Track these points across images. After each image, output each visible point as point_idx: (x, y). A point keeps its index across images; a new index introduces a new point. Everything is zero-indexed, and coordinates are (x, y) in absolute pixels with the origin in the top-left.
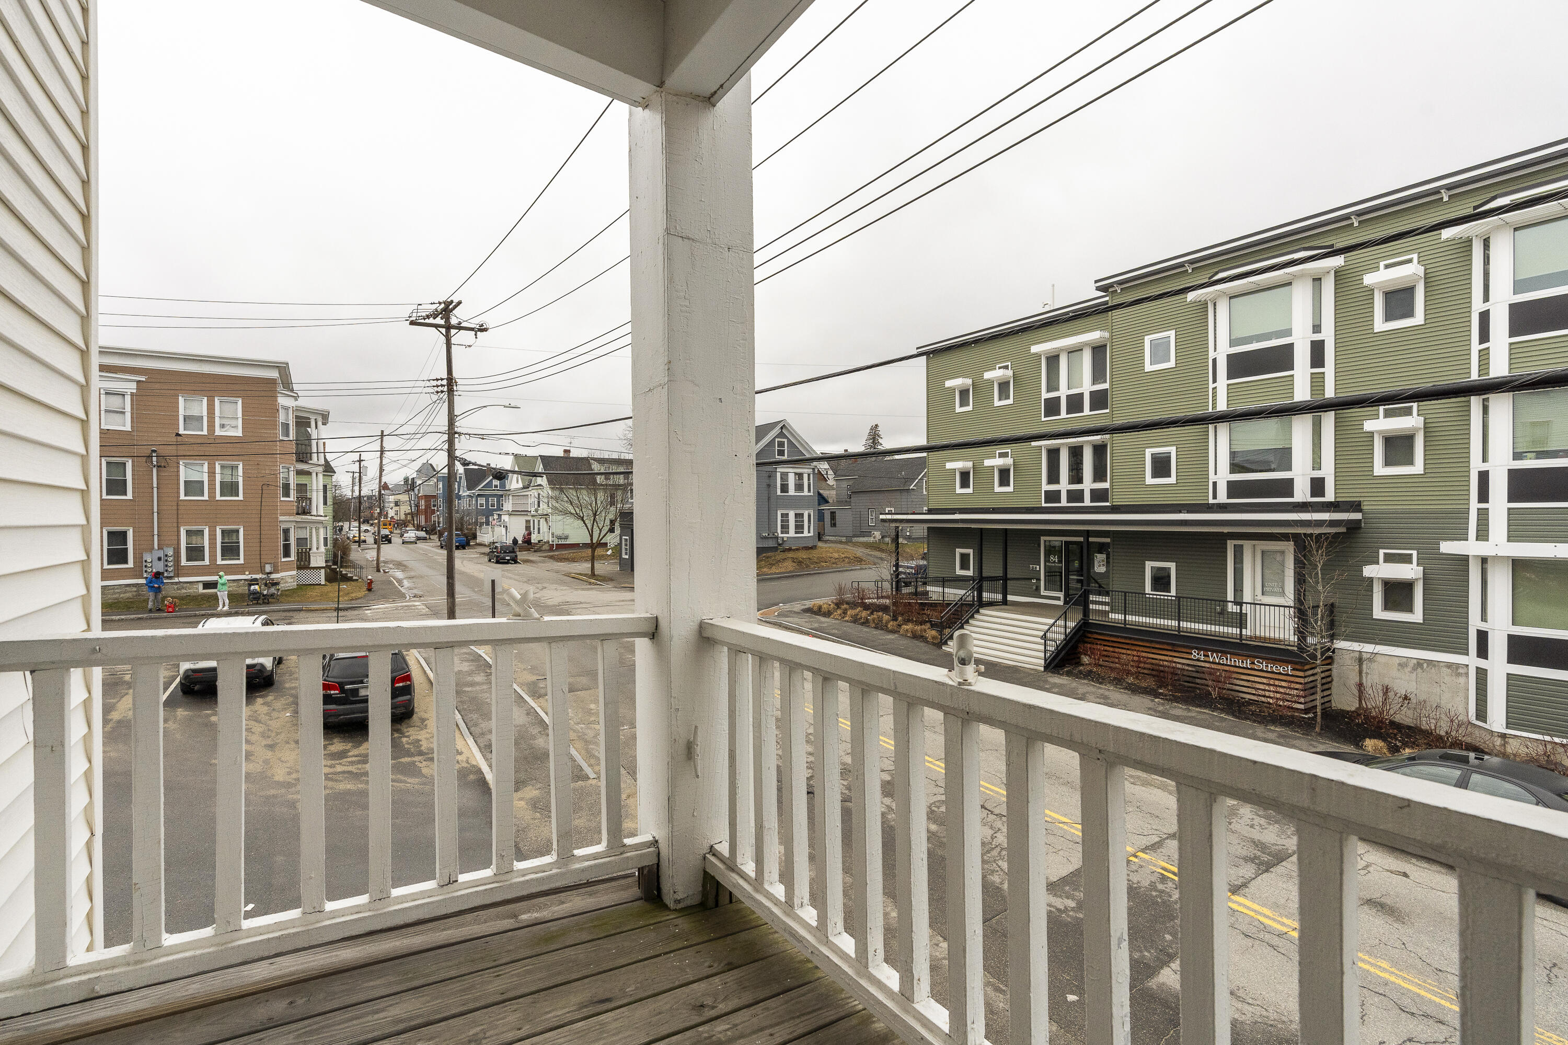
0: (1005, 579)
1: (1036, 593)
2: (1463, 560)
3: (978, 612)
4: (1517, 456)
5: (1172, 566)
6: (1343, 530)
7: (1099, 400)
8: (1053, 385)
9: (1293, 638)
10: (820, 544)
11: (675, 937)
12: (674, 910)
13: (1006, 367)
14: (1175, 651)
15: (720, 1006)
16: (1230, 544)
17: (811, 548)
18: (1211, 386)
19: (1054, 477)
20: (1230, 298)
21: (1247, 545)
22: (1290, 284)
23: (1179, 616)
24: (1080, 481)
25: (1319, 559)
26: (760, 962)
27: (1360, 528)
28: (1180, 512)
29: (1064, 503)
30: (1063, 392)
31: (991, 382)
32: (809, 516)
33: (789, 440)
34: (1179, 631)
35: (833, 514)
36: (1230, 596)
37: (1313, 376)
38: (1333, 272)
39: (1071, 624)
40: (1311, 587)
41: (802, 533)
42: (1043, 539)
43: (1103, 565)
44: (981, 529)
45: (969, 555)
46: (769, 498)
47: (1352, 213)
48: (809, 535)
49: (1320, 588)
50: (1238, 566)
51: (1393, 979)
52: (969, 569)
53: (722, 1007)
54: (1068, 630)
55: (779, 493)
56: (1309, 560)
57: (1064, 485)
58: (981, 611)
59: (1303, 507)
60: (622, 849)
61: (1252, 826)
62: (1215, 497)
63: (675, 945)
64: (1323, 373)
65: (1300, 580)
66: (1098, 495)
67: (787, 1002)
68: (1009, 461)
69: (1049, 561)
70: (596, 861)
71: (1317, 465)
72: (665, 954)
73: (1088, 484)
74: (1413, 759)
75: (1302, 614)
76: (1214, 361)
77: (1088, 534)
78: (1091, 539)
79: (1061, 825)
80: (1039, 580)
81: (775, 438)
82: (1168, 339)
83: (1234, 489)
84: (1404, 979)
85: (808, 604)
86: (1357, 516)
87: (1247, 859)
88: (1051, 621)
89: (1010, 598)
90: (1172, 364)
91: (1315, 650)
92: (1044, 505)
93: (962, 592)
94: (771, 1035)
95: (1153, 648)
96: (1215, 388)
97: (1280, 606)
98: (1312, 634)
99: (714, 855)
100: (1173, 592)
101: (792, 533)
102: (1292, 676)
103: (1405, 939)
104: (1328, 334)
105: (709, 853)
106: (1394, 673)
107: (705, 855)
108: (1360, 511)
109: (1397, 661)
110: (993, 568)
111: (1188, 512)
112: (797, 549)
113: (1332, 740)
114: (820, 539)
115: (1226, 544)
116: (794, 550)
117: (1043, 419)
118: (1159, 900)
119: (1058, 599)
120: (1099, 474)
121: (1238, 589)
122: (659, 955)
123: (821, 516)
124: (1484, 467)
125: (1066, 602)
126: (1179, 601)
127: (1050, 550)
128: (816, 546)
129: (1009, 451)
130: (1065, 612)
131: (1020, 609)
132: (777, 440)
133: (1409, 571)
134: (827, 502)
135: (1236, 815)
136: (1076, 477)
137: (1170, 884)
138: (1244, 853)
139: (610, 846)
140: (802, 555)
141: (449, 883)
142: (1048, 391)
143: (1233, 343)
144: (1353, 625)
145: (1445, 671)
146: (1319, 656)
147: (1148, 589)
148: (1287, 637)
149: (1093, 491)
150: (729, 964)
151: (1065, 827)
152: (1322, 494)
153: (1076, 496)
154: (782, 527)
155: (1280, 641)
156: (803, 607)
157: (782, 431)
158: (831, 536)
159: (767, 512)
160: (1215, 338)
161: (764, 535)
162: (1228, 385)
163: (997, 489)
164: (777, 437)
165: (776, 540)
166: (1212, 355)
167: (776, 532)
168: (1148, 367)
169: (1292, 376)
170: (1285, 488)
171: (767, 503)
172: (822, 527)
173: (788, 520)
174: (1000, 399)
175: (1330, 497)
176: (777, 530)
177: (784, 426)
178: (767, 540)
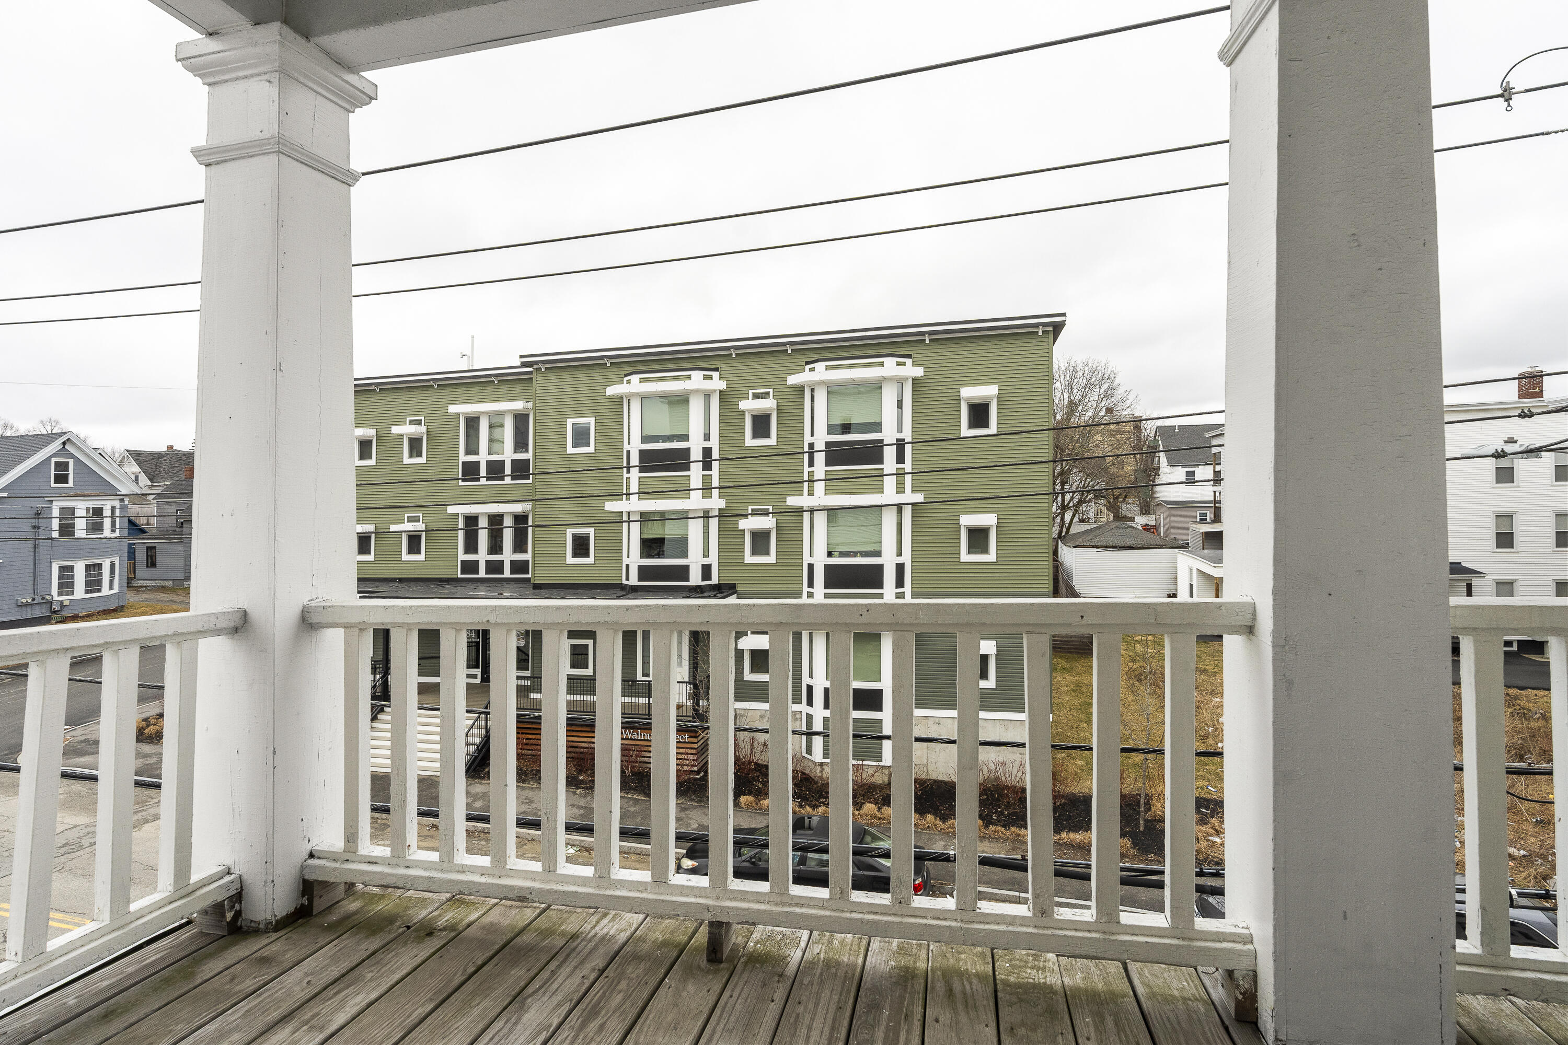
4: (830, 554)
5: (590, 643)
7: (521, 469)
8: (472, 449)
9: (689, 702)
13: (418, 423)
17: (115, 609)
18: (626, 476)
19: (471, 546)
20: (642, 398)
22: (688, 396)
24: (499, 551)
29: (482, 574)
30: (483, 457)
31: (400, 436)
32: (112, 566)
33: (77, 461)
35: (151, 550)
36: (639, 670)
37: (705, 477)
38: (718, 393)
41: (99, 590)
43: (523, 638)
46: (35, 546)
47: (730, 347)
48: (112, 592)
50: (645, 641)
55: (55, 535)
57: (482, 556)
59: (697, 591)
62: (627, 579)
64: (711, 475)
66: (519, 567)
68: (420, 526)
71: (706, 555)
73: (508, 555)
76: (628, 453)
81: (51, 456)
82: (588, 425)
83: (644, 572)
90: (591, 450)
91: (707, 711)
92: (460, 576)
96: (628, 479)
97: (679, 683)
98: (704, 698)
100: (591, 668)
101: (79, 591)
102: (689, 743)
104: (714, 444)
106: (758, 723)
108: (735, 592)
109: (759, 713)
112: (88, 616)
116: (82, 618)
117: (461, 483)
119: (474, 676)
120: (520, 545)
121: (646, 663)
123: (131, 558)
124: (811, 561)
128: (123, 606)
129: (421, 515)
132: (53, 460)
136: (496, 546)
142: (467, 454)
143: (645, 439)
148: (685, 702)
149: (513, 563)
152: (710, 579)
153: (495, 567)
154: (61, 586)
157: (64, 447)
158: (146, 580)
159: (32, 566)
160: (629, 429)
161: (24, 601)
162: (640, 478)
163: (406, 557)
164: (53, 456)
165: (48, 606)
166: (626, 447)
167: (50, 594)
168: (570, 450)
169: (689, 476)
170: (683, 573)
171: (32, 554)
172: (132, 569)
173: (73, 577)
174: (411, 456)
175: (715, 580)
176: (50, 591)
177: (69, 439)
178: (29, 608)
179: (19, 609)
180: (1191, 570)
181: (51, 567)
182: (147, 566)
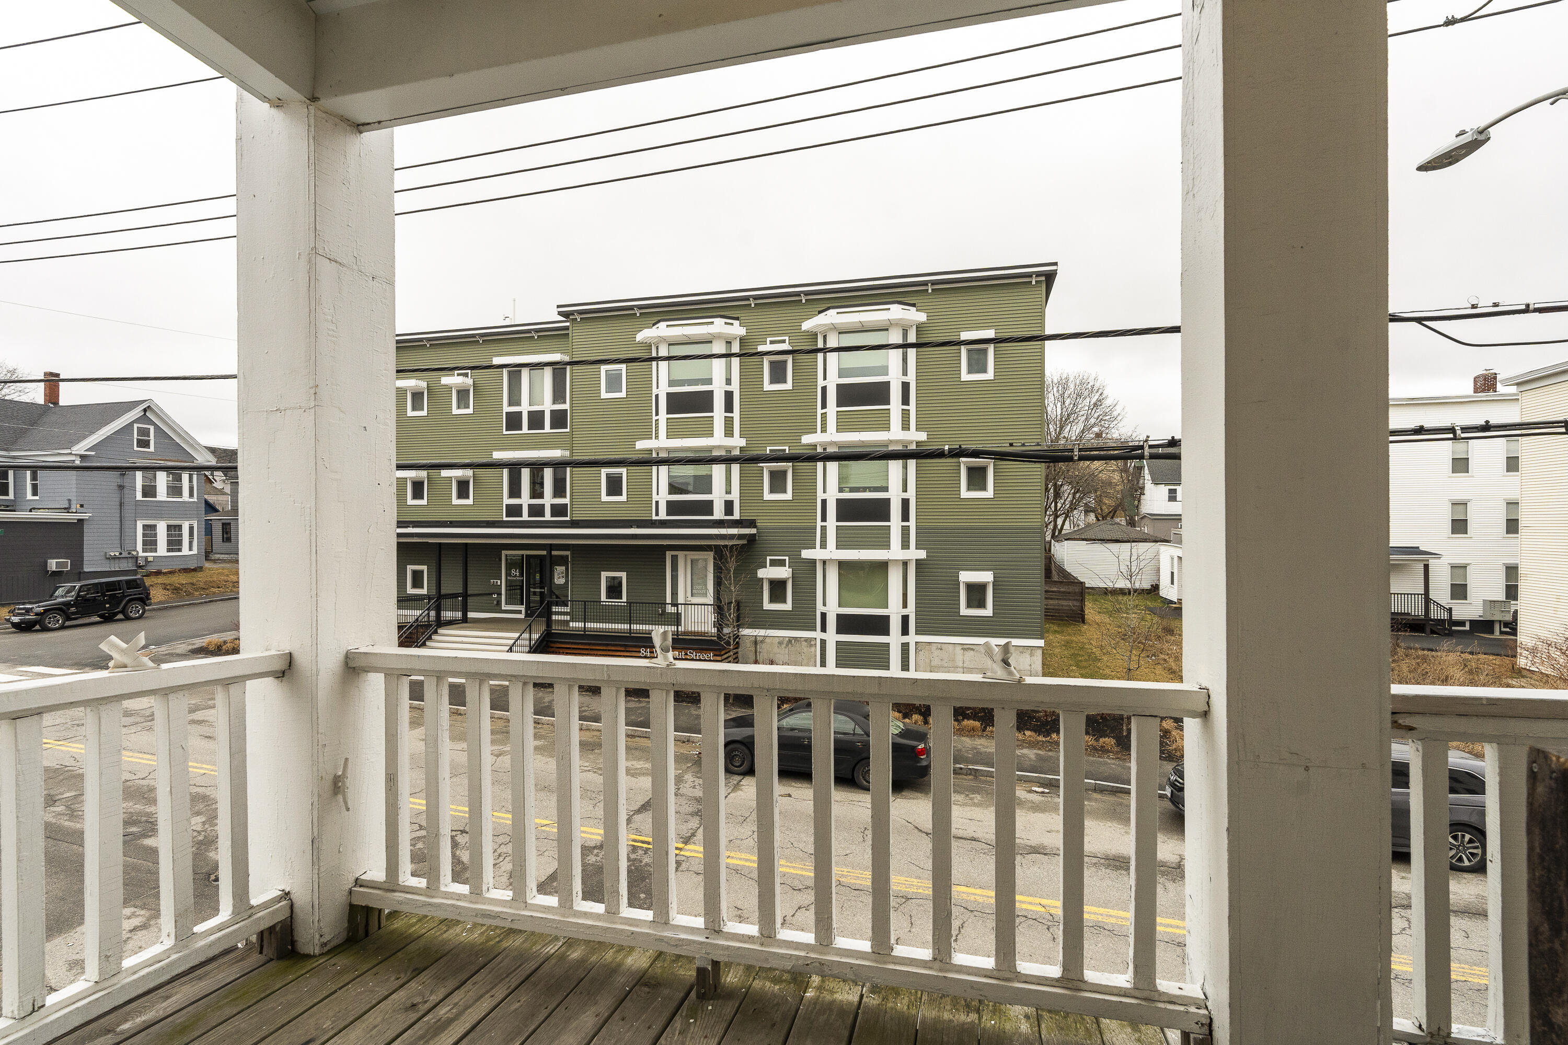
0: (465, 595)
1: (497, 608)
2: (813, 562)
3: (436, 632)
4: (841, 490)
5: (623, 575)
6: (744, 542)
7: (559, 419)
8: (515, 399)
9: (714, 630)
10: (207, 565)
11: (340, 973)
12: (320, 955)
13: (465, 375)
14: (627, 651)
15: (431, 998)
16: (669, 554)
17: (195, 570)
18: (654, 418)
19: (515, 491)
20: (669, 345)
21: (681, 554)
22: (711, 342)
23: (630, 620)
24: (541, 496)
25: (732, 565)
26: (445, 958)
27: (755, 540)
28: (631, 527)
29: (525, 517)
30: (525, 408)
31: (449, 388)
32: (191, 528)
33: (157, 428)
34: (630, 633)
35: (226, 526)
36: (669, 600)
37: (727, 419)
38: (738, 339)
39: (535, 636)
40: (727, 587)
41: (180, 550)
42: (504, 553)
43: (563, 577)
44: (440, 544)
45: (422, 572)
46: (121, 504)
47: (750, 296)
48: (191, 553)
49: (733, 588)
50: (674, 573)
51: (788, 870)
52: (422, 587)
53: (434, 998)
54: (533, 642)
55: (139, 496)
56: (725, 566)
57: (525, 500)
58: (440, 631)
59: (720, 524)
60: (250, 912)
61: (694, 787)
62: (657, 514)
63: (347, 978)
64: (733, 417)
65: (718, 583)
66: (558, 510)
67: (490, 972)
68: (468, 473)
69: (510, 576)
70: (223, 932)
71: (728, 492)
72: (340, 989)
73: (548, 500)
74: (791, 710)
75: (719, 608)
76: (657, 396)
77: (551, 547)
78: (554, 553)
79: (543, 828)
80: (500, 594)
81: (133, 422)
82: (619, 372)
83: (672, 507)
84: (794, 867)
85: (199, 643)
86: (754, 531)
87: (693, 814)
88: (516, 635)
89: (471, 615)
90: (623, 394)
91: (729, 637)
92: (505, 519)
93: (418, 613)
94: (492, 996)
95: (609, 650)
96: (657, 420)
97: (704, 605)
98: (727, 625)
99: (361, 886)
100: (624, 599)
101: (162, 549)
103: (792, 840)
104: (735, 387)
105: (355, 886)
106: (776, 650)
107: (350, 889)
108: (755, 527)
109: (777, 640)
110: (452, 585)
111: (638, 527)
112: (170, 573)
113: (740, 707)
114: (207, 558)
115: (665, 555)
116: (165, 574)
117: (505, 432)
118: (633, 868)
119: (520, 612)
120: (559, 490)
121: (675, 594)
122: (336, 991)
123: (208, 529)
124: (824, 496)
125: (527, 615)
126: (630, 607)
127: (511, 565)
128: (201, 568)
130: (530, 625)
131: (484, 625)
132: (136, 426)
133: (783, 573)
134: (216, 511)
135: (682, 781)
136: (537, 492)
137: (640, 852)
138: (691, 810)
139: (236, 912)
140: (182, 579)
141: (33, 1011)
142: (510, 404)
143: (672, 383)
144: (753, 616)
145: (804, 643)
146: (732, 643)
147: (603, 597)
148: (710, 629)
149: (553, 506)
150: (414, 970)
151: (548, 829)
152: (732, 514)
153: (537, 511)
154: (145, 543)
155: (705, 633)
156: (190, 647)
157: (145, 414)
158: (222, 554)
159: (118, 523)
160: (658, 377)
161: (112, 554)
162: (667, 419)
163: (455, 501)
164: (136, 421)
165: (134, 560)
166: (655, 391)
167: (135, 550)
168: (604, 395)
169: (712, 417)
170: (707, 507)
171: (118, 511)
172: (210, 543)
173: (155, 535)
174: (459, 408)
175: (736, 516)
176: (136, 547)
177: (149, 407)
178: (117, 561)
179: (108, 561)
180: (1172, 559)
181: (136, 525)
182: (223, 541)
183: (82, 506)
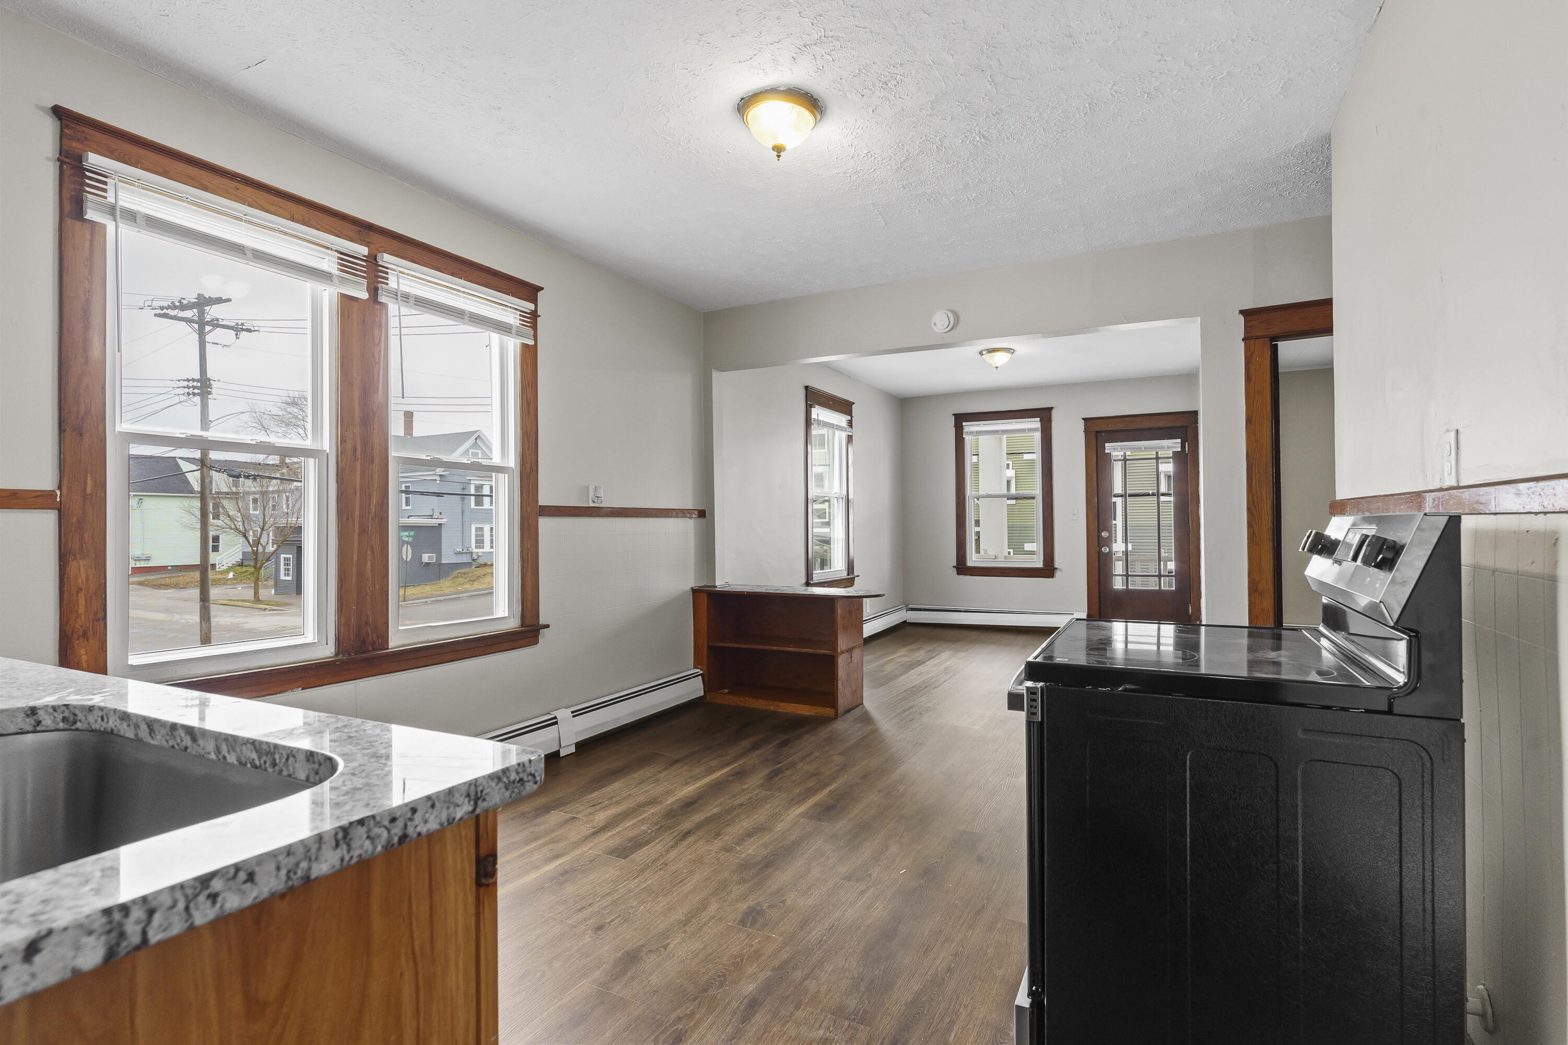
33: (484, 452)
46: (463, 512)
55: (473, 506)
81: (469, 448)
101: (487, 548)
132: (471, 451)
154: (477, 542)
157: (476, 441)
159: (461, 526)
161: (458, 550)
165: (470, 555)
171: (461, 517)
173: (483, 536)
176: (471, 545)
177: (478, 436)
178: (460, 556)
179: (455, 555)
181: (471, 528)
183: (441, 513)
